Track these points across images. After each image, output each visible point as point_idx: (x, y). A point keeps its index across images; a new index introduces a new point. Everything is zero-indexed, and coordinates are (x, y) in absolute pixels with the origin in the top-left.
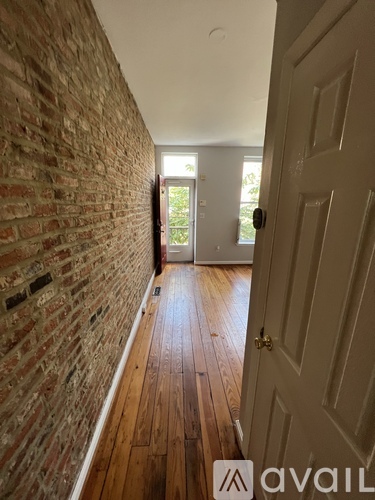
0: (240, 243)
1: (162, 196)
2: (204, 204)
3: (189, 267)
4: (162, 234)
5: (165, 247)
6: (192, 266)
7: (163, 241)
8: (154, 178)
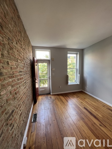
0: (69, 84)
1: (36, 67)
2: (54, 69)
3: (49, 96)
4: (36, 84)
5: (38, 88)
6: (50, 96)
7: (37, 86)
8: (32, 59)
